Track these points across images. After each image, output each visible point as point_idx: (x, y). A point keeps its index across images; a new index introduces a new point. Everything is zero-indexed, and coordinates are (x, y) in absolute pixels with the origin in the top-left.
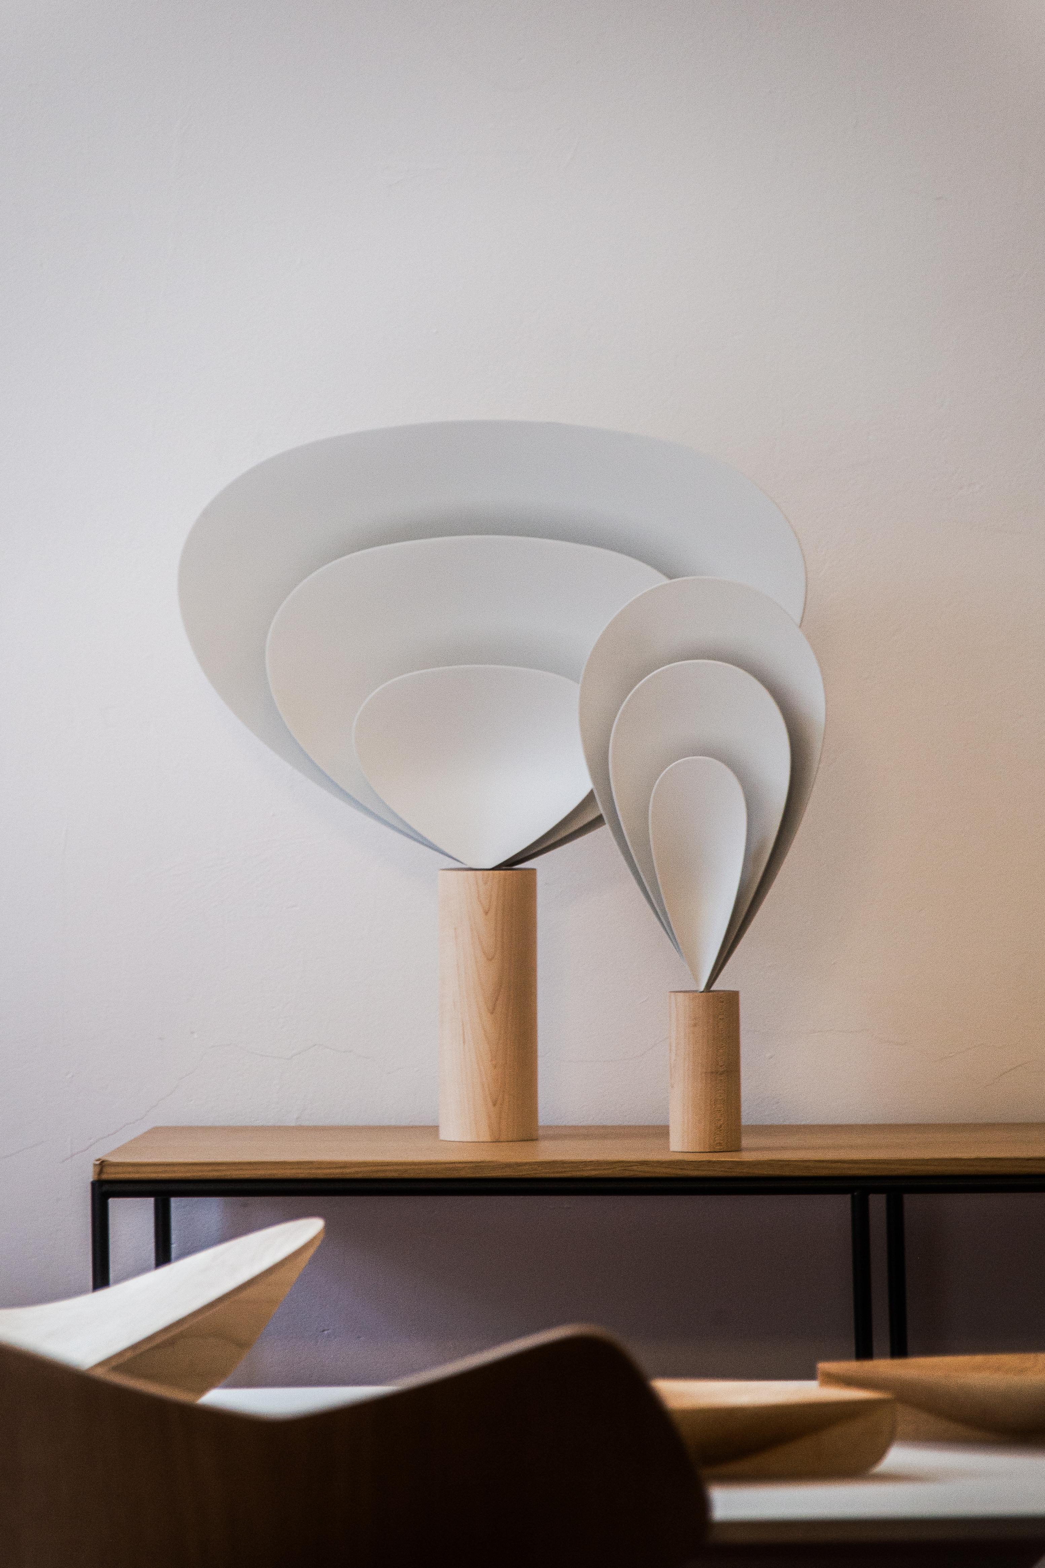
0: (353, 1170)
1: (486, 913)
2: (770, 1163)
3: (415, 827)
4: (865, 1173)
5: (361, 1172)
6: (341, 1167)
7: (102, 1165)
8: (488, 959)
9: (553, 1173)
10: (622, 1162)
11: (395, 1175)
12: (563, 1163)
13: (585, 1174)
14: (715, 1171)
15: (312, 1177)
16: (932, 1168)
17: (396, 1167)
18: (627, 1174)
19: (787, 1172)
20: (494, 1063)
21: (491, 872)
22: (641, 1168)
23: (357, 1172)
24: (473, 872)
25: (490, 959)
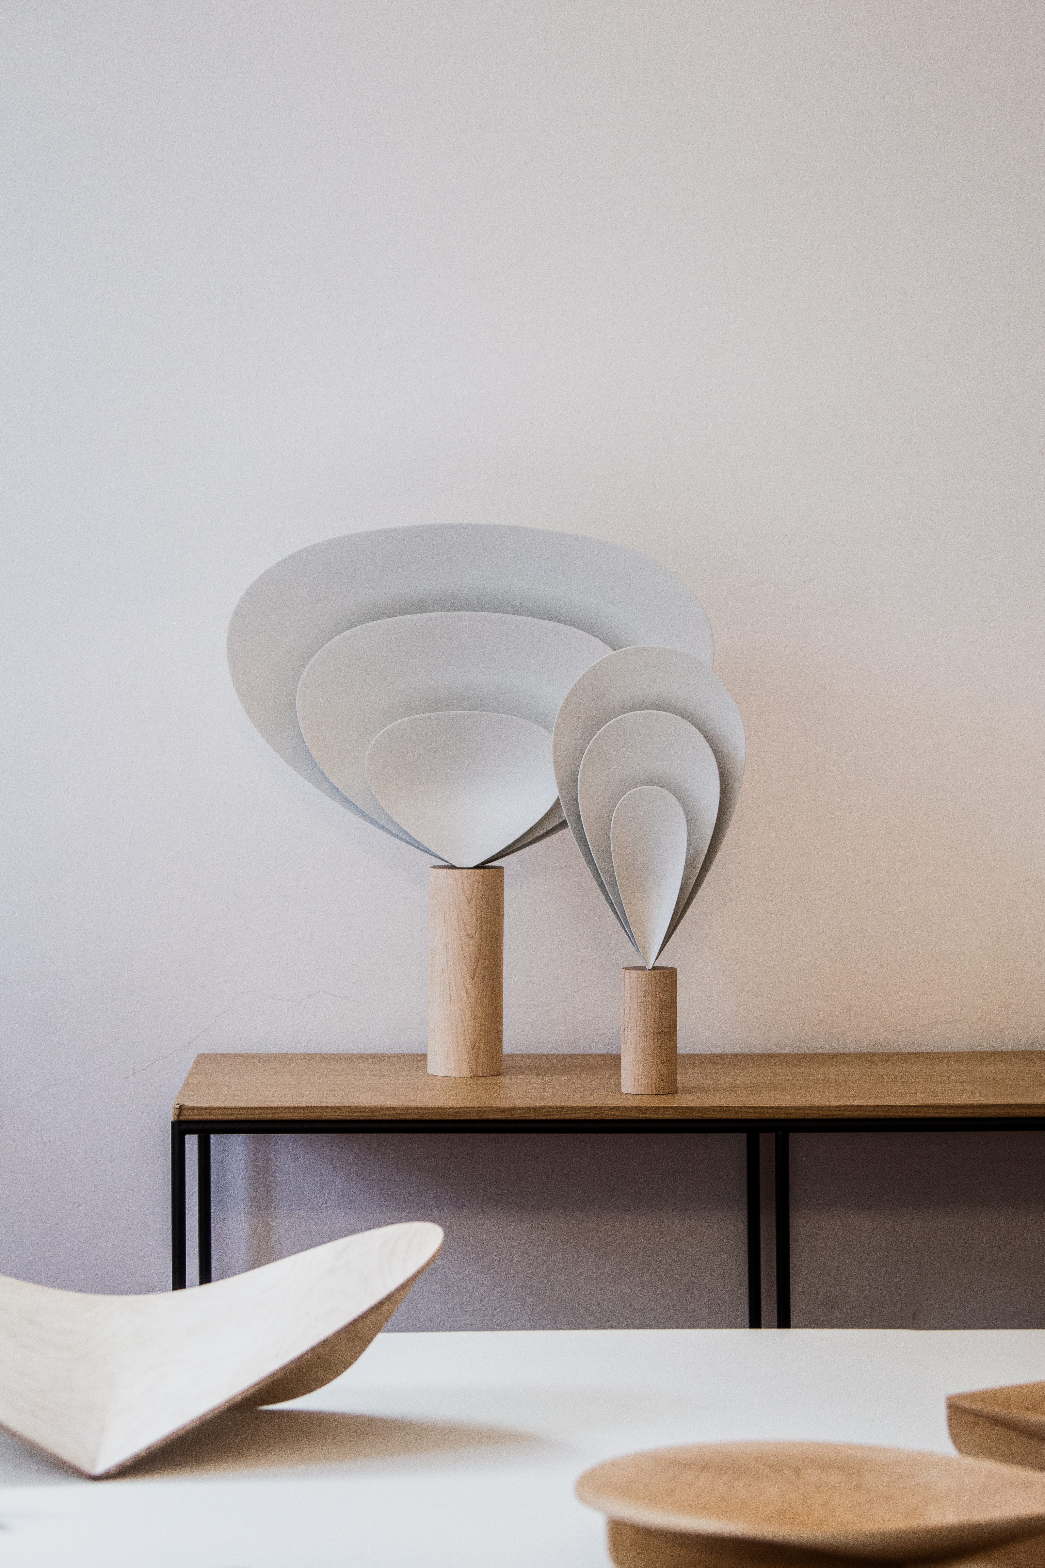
1: (469, 902)
2: (713, 1109)
3: (417, 838)
5: (388, 1115)
6: (370, 1111)
7: (181, 1109)
8: (469, 937)
10: (596, 1107)
11: (416, 1117)
13: (567, 1117)
15: (349, 1118)
16: (837, 1113)
17: (417, 1111)
18: (600, 1117)
20: (473, 1017)
21: (473, 870)
23: (385, 1115)
24: (459, 870)
25: (472, 937)
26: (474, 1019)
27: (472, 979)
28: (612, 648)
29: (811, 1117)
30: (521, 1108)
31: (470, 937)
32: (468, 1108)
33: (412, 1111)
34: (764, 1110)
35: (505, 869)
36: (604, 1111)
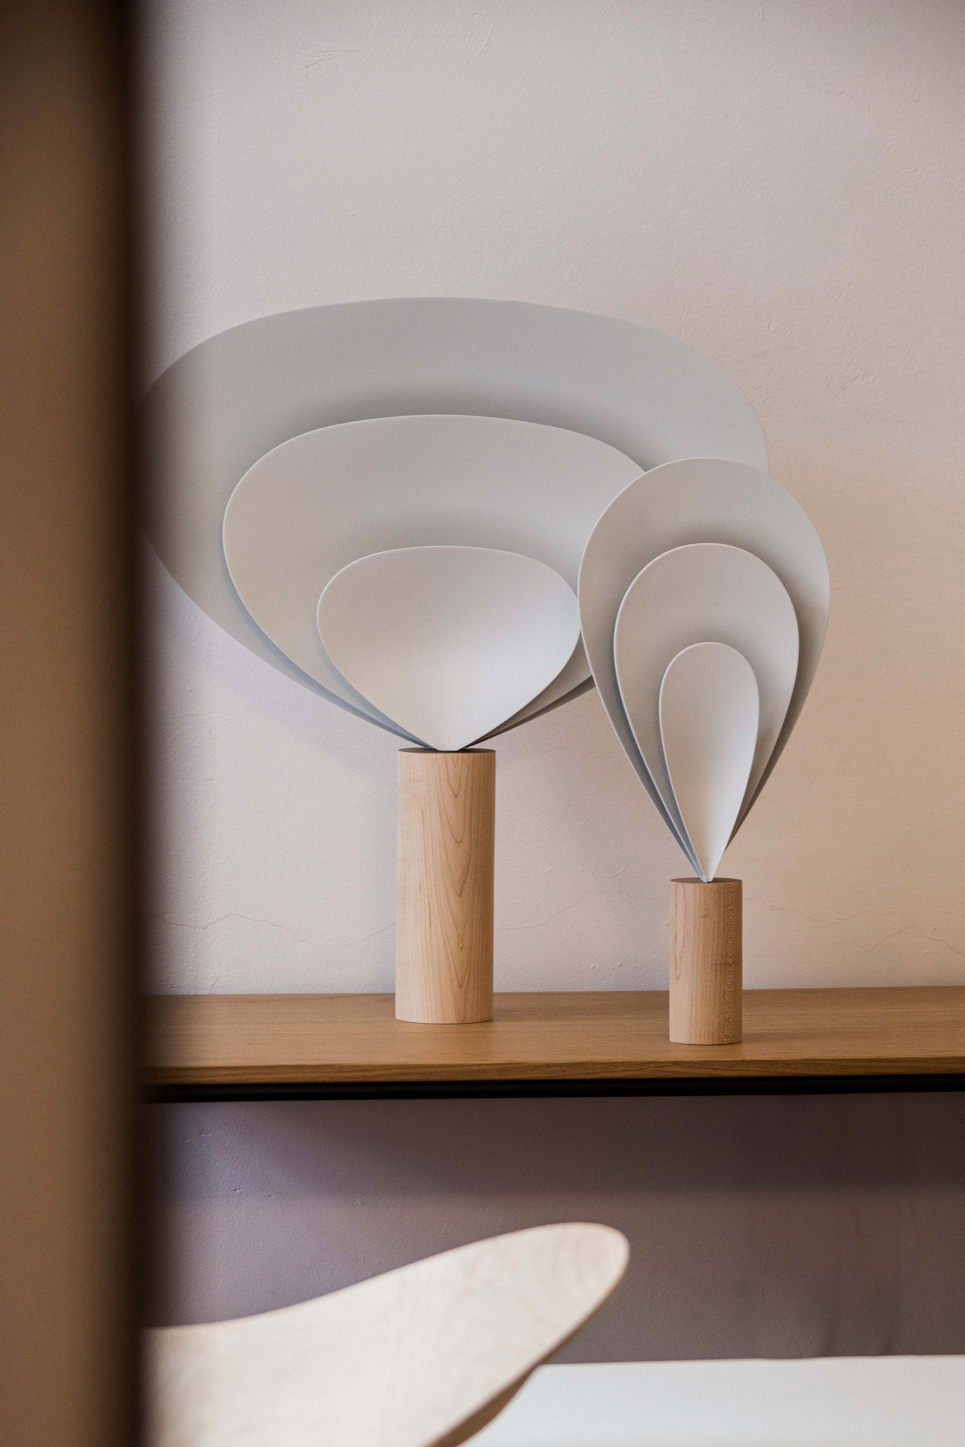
0: (377, 1073)
1: (456, 796)
2: (806, 1062)
3: (384, 713)
4: (900, 1071)
5: (384, 1075)
6: (362, 1071)
9: (583, 1074)
10: (654, 1062)
12: (593, 1064)
14: (748, 1070)
15: (332, 1081)
17: (422, 1070)
18: (659, 1075)
19: (822, 1072)
20: (461, 945)
21: (460, 755)
22: (673, 1069)
23: (380, 1076)
24: (443, 755)
25: (458, 842)
26: (462, 949)
27: (460, 896)
28: (643, 469)
29: (931, 1072)
30: (556, 1065)
31: (456, 842)
32: (488, 1065)
33: (415, 1071)
34: (872, 1064)
35: (497, 754)
36: (663, 1066)
